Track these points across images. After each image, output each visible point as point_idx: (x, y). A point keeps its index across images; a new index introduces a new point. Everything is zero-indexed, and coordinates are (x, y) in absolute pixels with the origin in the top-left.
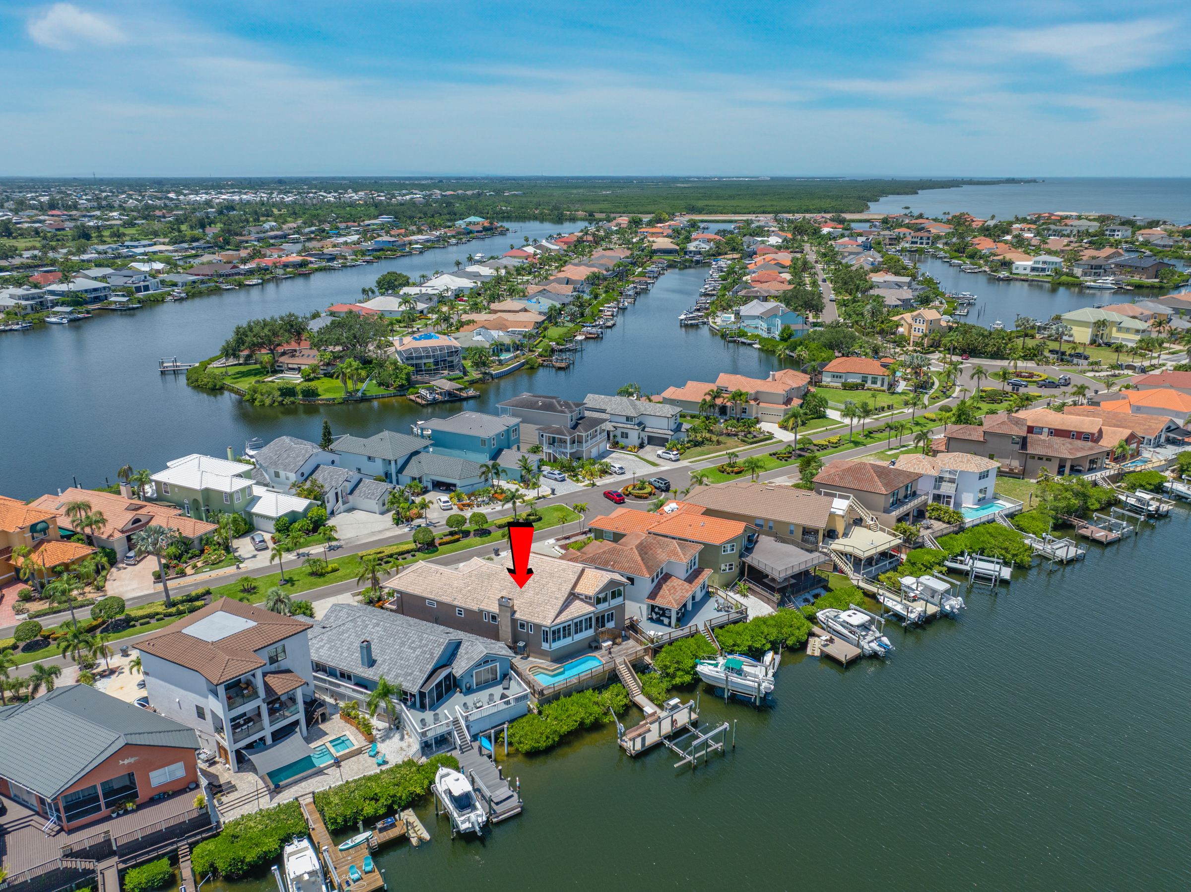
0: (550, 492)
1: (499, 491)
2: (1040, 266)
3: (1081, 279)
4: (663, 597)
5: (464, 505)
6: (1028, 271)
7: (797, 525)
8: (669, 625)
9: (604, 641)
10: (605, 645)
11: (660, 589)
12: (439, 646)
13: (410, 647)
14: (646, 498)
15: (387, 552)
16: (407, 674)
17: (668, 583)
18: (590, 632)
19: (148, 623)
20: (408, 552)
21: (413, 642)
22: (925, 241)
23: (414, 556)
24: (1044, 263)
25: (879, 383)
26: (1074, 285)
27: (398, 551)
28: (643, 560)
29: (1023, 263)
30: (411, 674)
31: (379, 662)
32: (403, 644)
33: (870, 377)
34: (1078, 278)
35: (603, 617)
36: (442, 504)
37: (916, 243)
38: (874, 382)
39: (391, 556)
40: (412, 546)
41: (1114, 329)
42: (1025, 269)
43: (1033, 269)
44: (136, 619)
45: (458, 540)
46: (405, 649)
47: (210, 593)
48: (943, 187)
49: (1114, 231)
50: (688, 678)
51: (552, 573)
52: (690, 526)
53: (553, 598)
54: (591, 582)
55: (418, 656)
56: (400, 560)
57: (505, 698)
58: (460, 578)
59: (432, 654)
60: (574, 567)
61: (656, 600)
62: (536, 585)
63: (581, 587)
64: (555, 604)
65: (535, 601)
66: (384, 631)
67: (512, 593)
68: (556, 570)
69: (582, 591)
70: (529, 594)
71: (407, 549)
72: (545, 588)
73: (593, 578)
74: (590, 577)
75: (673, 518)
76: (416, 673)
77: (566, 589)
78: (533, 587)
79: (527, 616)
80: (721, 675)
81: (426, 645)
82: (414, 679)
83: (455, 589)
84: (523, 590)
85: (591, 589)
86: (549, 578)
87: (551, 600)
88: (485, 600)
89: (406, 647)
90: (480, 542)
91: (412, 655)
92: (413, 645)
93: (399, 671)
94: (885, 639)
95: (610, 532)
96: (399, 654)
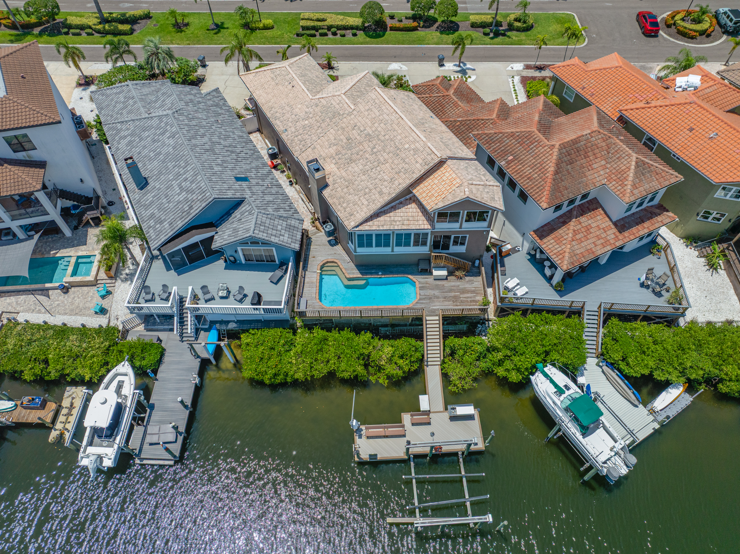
4: (558, 241)
8: (549, 279)
9: (439, 268)
10: (436, 273)
11: (564, 223)
13: (180, 185)
14: (692, 38)
15: (329, 22)
16: (158, 221)
17: (583, 219)
18: (424, 250)
19: (79, 34)
20: (352, 28)
21: (186, 180)
23: (355, 35)
27: (340, 23)
28: (556, 173)
30: (162, 222)
31: (150, 189)
32: (177, 176)
35: (449, 237)
39: (330, 28)
40: (356, 21)
44: (70, 27)
45: (415, 29)
46: (176, 184)
47: (151, 18)
50: (514, 377)
51: (399, 149)
52: (691, 130)
53: (378, 189)
54: (441, 187)
55: (179, 202)
56: (338, 36)
57: (258, 299)
58: (306, 103)
59: (191, 208)
60: (430, 152)
61: (545, 240)
62: (371, 158)
63: (425, 189)
64: (374, 201)
65: (357, 182)
66: (174, 148)
67: (340, 156)
68: (407, 146)
69: (424, 195)
70: (356, 168)
71: (351, 23)
72: (378, 168)
73: (448, 181)
74: (444, 178)
75: (672, 105)
76: (166, 225)
77: (400, 184)
78: (367, 159)
79: (335, 200)
80: (558, 411)
81: (192, 192)
82: (160, 231)
83: (293, 116)
84: (354, 157)
85: (434, 199)
86: (391, 155)
87: (374, 191)
88: (310, 149)
89: (178, 182)
90: (436, 40)
91: (176, 197)
92: (183, 184)
93: (156, 211)
95: (572, 91)
96: (168, 187)
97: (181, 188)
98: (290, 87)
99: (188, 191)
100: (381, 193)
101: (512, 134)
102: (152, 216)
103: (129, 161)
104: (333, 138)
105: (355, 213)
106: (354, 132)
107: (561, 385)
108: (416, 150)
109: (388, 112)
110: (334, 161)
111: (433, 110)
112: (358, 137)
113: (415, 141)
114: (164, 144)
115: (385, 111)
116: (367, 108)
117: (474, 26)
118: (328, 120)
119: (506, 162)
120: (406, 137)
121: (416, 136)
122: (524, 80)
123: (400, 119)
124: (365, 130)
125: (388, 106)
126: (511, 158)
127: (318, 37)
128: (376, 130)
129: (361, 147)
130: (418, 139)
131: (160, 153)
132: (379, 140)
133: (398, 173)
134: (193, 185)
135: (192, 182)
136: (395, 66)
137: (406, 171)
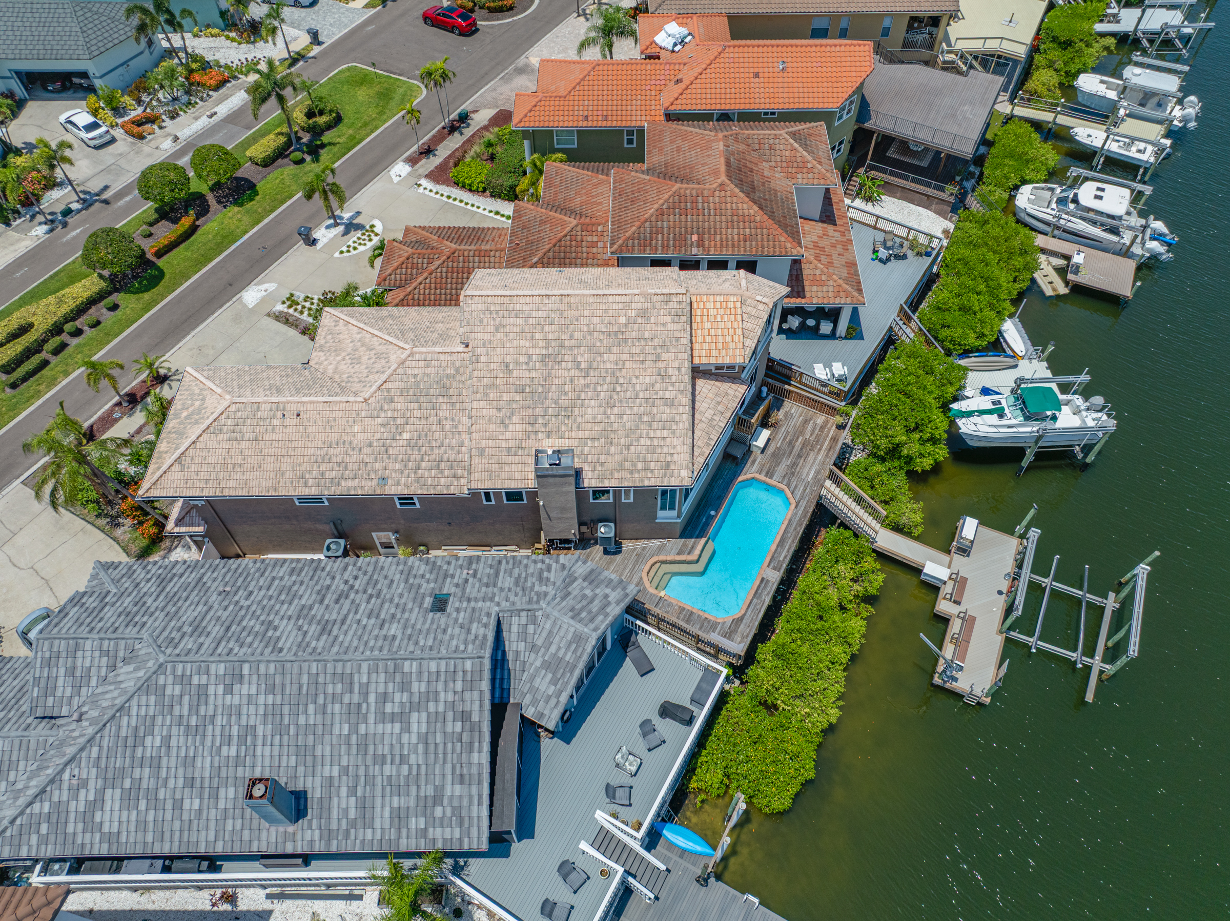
0: (306, 39)
1: (194, 66)
5: (139, 123)
7: (893, 15)
8: (834, 334)
9: (757, 434)
10: (757, 444)
12: (470, 685)
13: (382, 717)
15: (42, 324)
16: (426, 806)
20: (92, 302)
21: (384, 698)
23: (114, 307)
27: (65, 309)
30: (438, 799)
31: (315, 793)
32: (355, 714)
36: (84, 135)
39: (57, 329)
40: (89, 285)
45: (191, 228)
46: (371, 726)
51: (616, 333)
52: (757, 75)
53: (658, 402)
54: (722, 325)
55: (424, 739)
56: (89, 332)
58: (363, 414)
59: (465, 716)
60: (666, 298)
61: (808, 294)
62: (593, 378)
63: (706, 346)
64: (673, 420)
65: (616, 426)
66: (271, 689)
67: (540, 420)
68: (623, 320)
69: (714, 353)
70: (591, 408)
71: (86, 294)
72: (621, 380)
73: (721, 312)
74: (712, 312)
75: (710, 64)
76: (453, 790)
77: (679, 369)
78: (588, 385)
79: (616, 475)
80: (1022, 430)
81: (431, 695)
82: (457, 811)
83: (366, 450)
84: (565, 401)
85: (732, 345)
86: (615, 349)
87: (655, 410)
88: (476, 460)
89: (371, 718)
90: (246, 219)
91: (405, 738)
92: (388, 708)
93: (396, 802)
94: (1159, 226)
95: (570, 133)
96: (363, 747)
97: (393, 718)
98: (291, 421)
99: (416, 706)
100: (669, 403)
102: (399, 817)
103: (258, 791)
104: (493, 412)
105: (669, 459)
106: (515, 373)
107: (990, 406)
108: (642, 313)
109: (534, 307)
110: (540, 435)
112: (534, 374)
113: (626, 306)
114: (235, 711)
115: (525, 308)
116: (491, 329)
117: (268, 162)
118: (441, 399)
119: (698, 246)
120: (606, 311)
121: (617, 299)
122: (439, 176)
123: (566, 300)
124: (530, 356)
125: (522, 300)
126: (695, 238)
127: (54, 360)
128: (548, 341)
129: (556, 381)
130: (624, 299)
131: (249, 730)
132: (570, 348)
133: (657, 359)
134: (415, 687)
135: (405, 686)
136: (252, 296)
137: (666, 348)
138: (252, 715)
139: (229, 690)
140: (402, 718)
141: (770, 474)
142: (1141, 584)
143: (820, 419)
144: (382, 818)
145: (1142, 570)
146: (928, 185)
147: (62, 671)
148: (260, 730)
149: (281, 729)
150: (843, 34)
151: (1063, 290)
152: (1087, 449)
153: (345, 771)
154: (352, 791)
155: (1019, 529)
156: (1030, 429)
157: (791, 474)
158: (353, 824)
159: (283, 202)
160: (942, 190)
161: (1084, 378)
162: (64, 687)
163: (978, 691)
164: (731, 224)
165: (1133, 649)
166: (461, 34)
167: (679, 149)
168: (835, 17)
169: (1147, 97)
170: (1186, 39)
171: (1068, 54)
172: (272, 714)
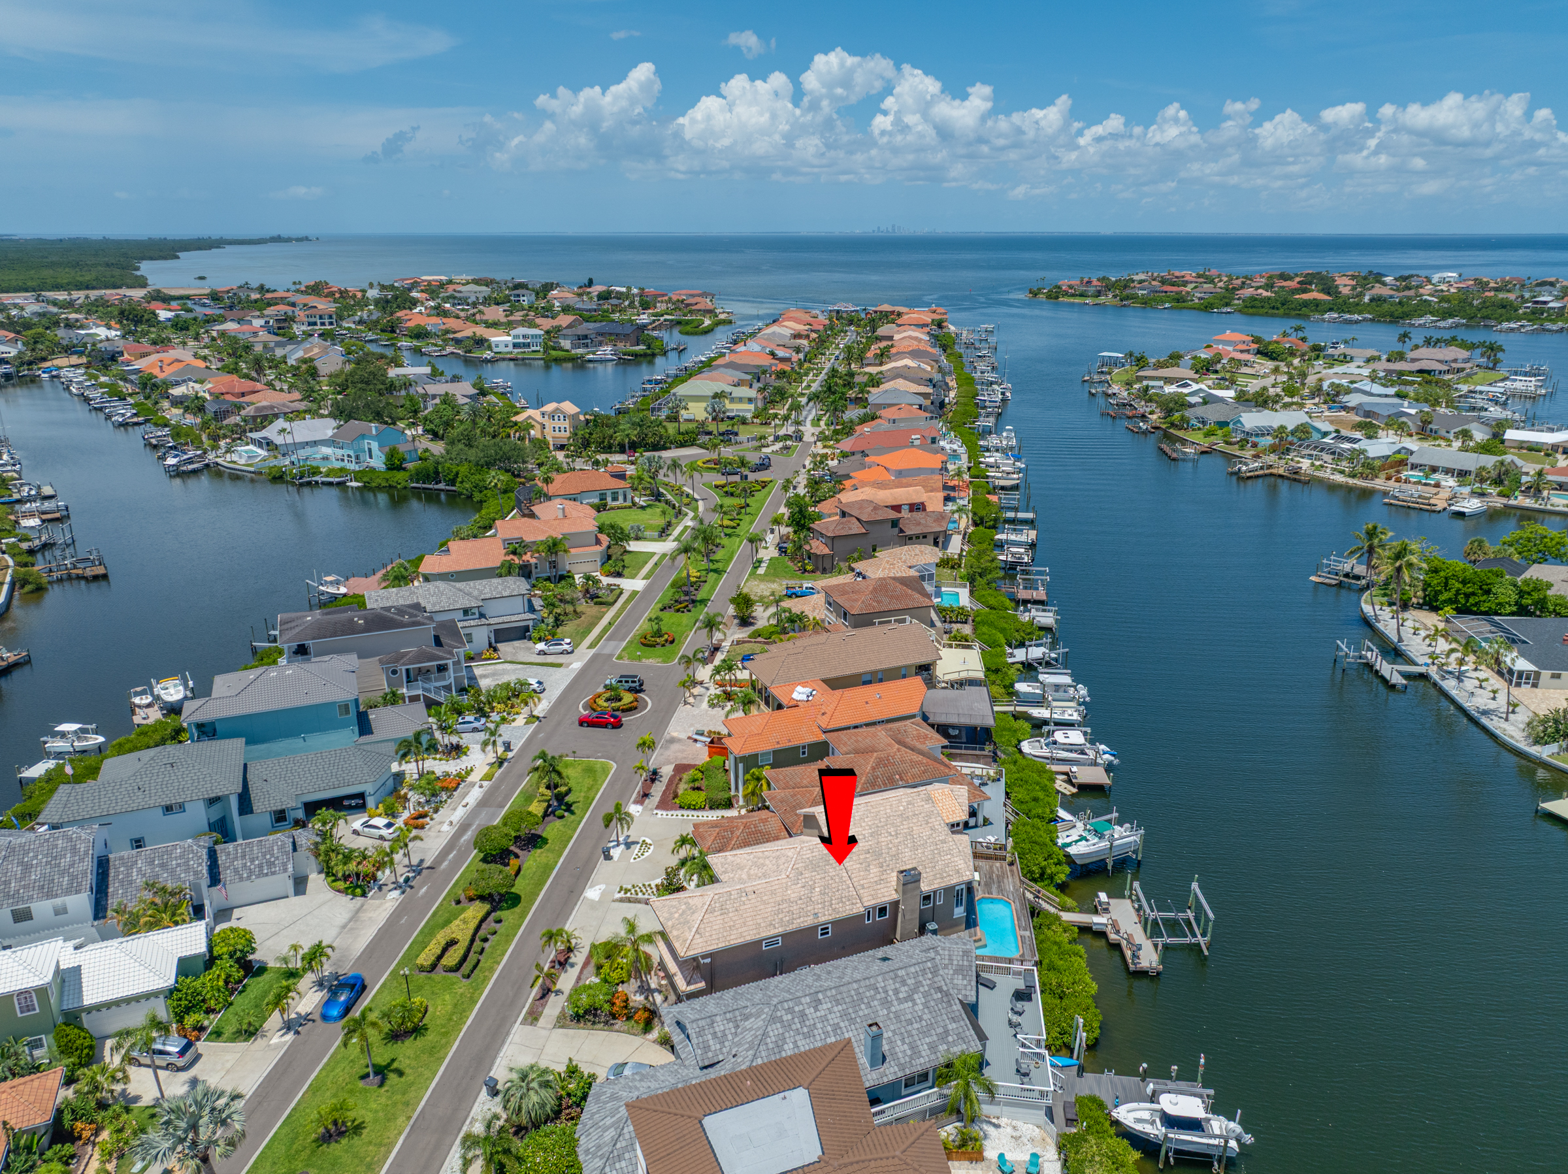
0: (501, 748)
2: (521, 340)
3: (573, 352)
5: (417, 819)
6: (510, 348)
7: (908, 666)
13: (900, 1001)
15: (464, 938)
20: (483, 921)
22: (327, 321)
23: (501, 921)
24: (524, 337)
25: (621, 498)
26: (566, 360)
29: (501, 340)
30: (947, 1033)
33: (609, 493)
34: (567, 351)
37: (315, 324)
38: (615, 499)
39: (472, 940)
40: (478, 909)
41: (727, 402)
42: (506, 346)
43: (515, 346)
48: (200, 249)
49: (518, 296)
51: (901, 815)
52: (867, 703)
53: (938, 843)
54: (947, 803)
55: (926, 1006)
56: (493, 939)
57: (1022, 996)
58: (789, 884)
60: (917, 794)
63: (945, 814)
64: (950, 849)
68: (901, 808)
69: (950, 816)
71: (480, 915)
75: (839, 702)
76: (952, 1026)
77: (940, 825)
79: (936, 882)
80: (1099, 847)
81: (918, 984)
83: (799, 902)
85: (957, 812)
86: (905, 823)
87: (938, 847)
88: (862, 891)
89: (895, 1003)
90: (551, 855)
91: (916, 1008)
92: (901, 996)
93: (927, 1040)
94: (1103, 747)
95: (768, 753)
96: (897, 1017)
97: (906, 1000)
98: (752, 896)
99: (915, 990)
101: (873, 769)
102: (933, 1047)
104: (859, 866)
105: (958, 868)
111: (758, 842)
112: (870, 843)
113: (900, 801)
117: (543, 820)
118: (827, 867)
121: (894, 799)
122: (663, 805)
123: (869, 804)
124: (864, 835)
126: (897, 776)
127: (483, 959)
128: (870, 826)
132: (882, 827)
133: (927, 823)
134: (909, 982)
135: (904, 983)
136: (592, 893)
137: (929, 816)
138: (834, 1018)
139: (816, 1010)
140: (909, 998)
141: (990, 893)
142: (1198, 891)
143: (998, 864)
144: (924, 1050)
145: (1195, 886)
146: (975, 749)
147: (710, 1037)
148: (842, 1024)
149: (852, 1021)
150: (881, 680)
151: (1075, 790)
152: (1135, 852)
153: (894, 1031)
154: (904, 1043)
155: (1127, 893)
156: (1104, 844)
157: (1001, 890)
158: (911, 1057)
159: (568, 841)
160: (983, 750)
161: (1115, 815)
162: (714, 1045)
163: (1154, 965)
164: (912, 767)
165: (1211, 915)
166: (614, 727)
167: (857, 741)
168: (874, 673)
169: (1057, 687)
170: (1056, 660)
171: (1000, 674)
172: (844, 1015)
